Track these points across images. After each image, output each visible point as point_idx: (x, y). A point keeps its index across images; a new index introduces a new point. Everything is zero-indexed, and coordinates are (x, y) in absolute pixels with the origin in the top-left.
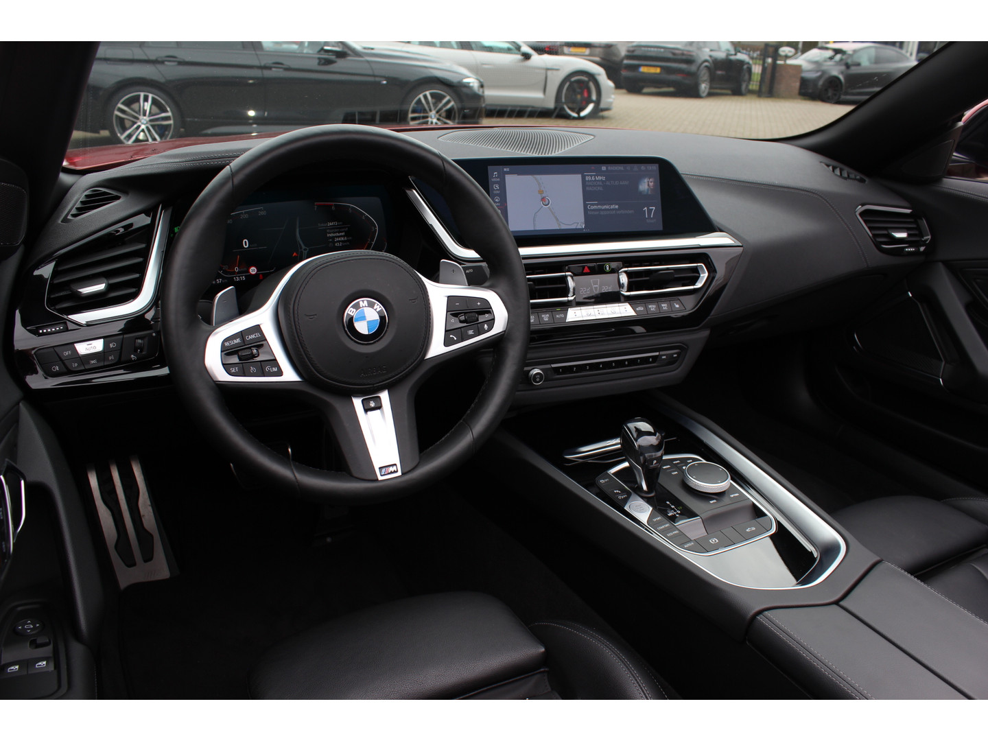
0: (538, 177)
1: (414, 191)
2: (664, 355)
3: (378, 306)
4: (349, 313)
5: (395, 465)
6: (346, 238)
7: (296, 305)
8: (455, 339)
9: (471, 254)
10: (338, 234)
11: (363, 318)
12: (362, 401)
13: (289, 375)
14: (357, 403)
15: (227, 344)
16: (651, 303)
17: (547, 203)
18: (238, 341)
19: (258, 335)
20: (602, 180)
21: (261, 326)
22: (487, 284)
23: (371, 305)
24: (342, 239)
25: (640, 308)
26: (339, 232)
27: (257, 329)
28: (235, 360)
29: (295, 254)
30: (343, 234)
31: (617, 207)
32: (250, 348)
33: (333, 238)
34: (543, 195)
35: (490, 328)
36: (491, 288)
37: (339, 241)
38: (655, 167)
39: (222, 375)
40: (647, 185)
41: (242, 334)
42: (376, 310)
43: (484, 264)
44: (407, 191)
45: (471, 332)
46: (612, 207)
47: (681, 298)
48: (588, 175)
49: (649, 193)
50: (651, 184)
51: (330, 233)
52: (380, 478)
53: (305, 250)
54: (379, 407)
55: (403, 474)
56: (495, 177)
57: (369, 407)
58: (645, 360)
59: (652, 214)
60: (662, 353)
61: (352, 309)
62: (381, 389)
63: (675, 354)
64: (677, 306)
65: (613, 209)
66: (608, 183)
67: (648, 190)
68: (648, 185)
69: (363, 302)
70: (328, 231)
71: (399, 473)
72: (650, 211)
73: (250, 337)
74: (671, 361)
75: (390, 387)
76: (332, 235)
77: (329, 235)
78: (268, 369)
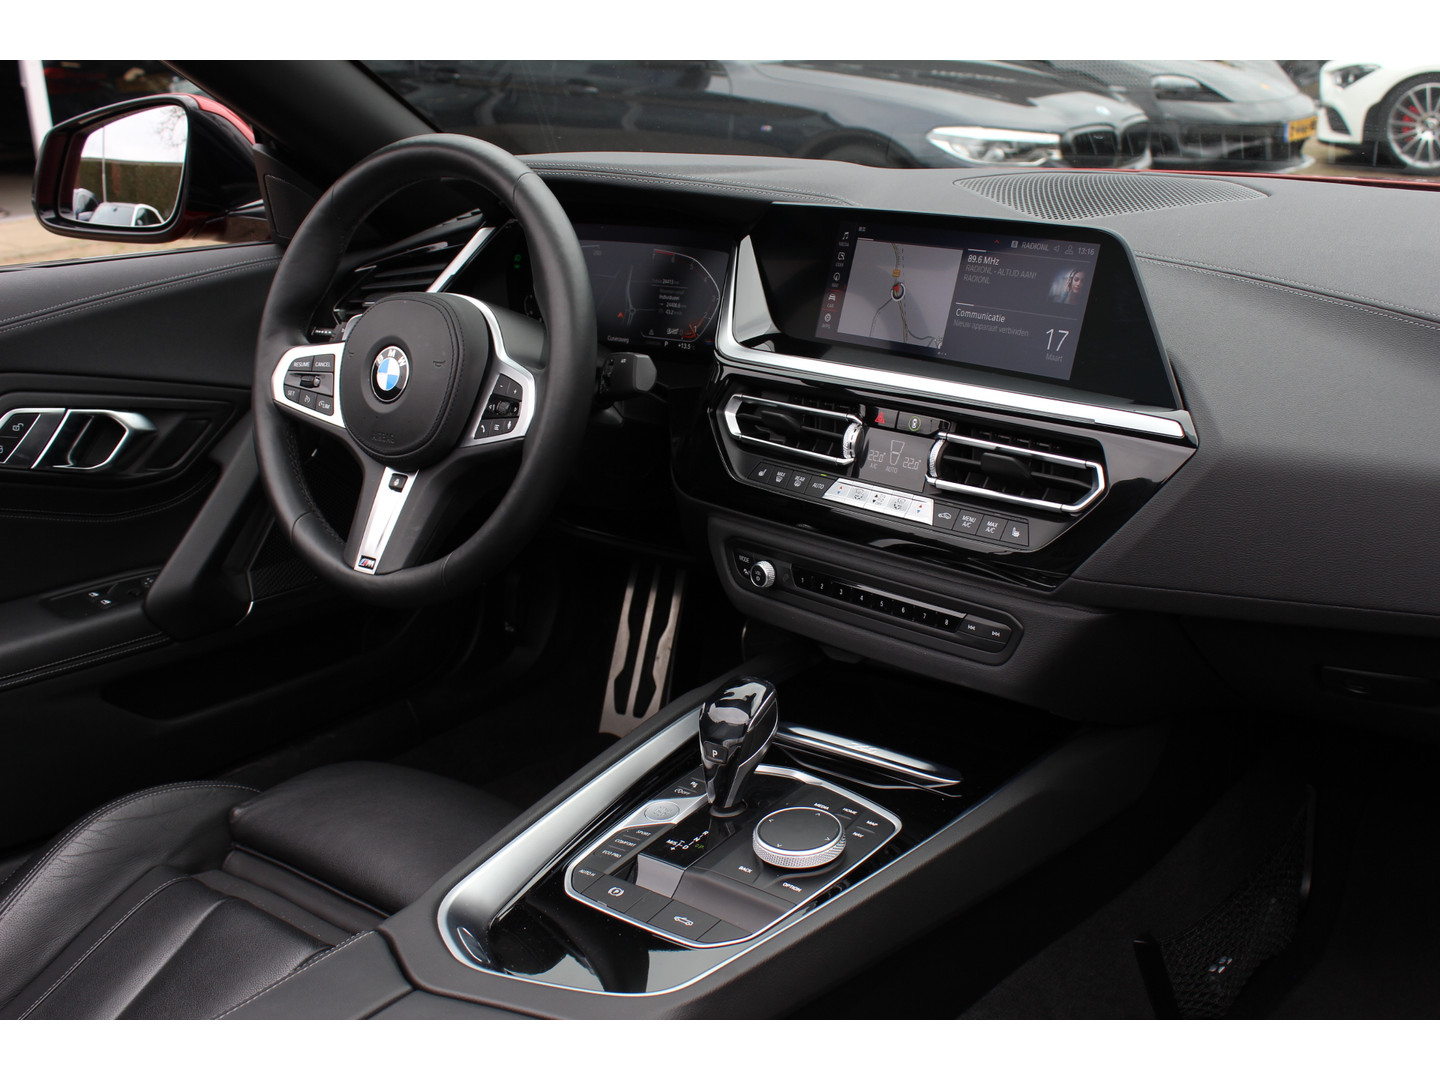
0: (900, 246)
2: (973, 624)
3: (404, 360)
5: (374, 560)
6: (680, 306)
8: (484, 431)
10: (670, 298)
11: (387, 371)
12: (394, 475)
13: (337, 419)
15: (296, 365)
16: (971, 512)
17: (899, 294)
18: (307, 364)
19: (328, 365)
20: (992, 265)
21: (336, 357)
23: (398, 358)
25: (946, 516)
26: (674, 295)
27: (331, 358)
28: (296, 382)
29: (620, 315)
30: (677, 298)
31: (1003, 319)
32: (314, 375)
33: (665, 301)
34: (899, 280)
35: (512, 427)
37: (671, 308)
38: (1092, 251)
39: (280, 396)
40: (1068, 284)
41: (313, 359)
42: (400, 364)
45: (497, 427)
46: (995, 318)
48: (973, 253)
49: (1067, 301)
50: (1076, 284)
51: (663, 294)
52: (357, 567)
53: (632, 311)
54: (400, 489)
55: (376, 574)
56: (845, 240)
57: (393, 485)
58: (936, 619)
59: (1060, 343)
60: (970, 618)
61: (381, 356)
63: (996, 630)
64: (1016, 534)
65: (995, 323)
66: (1001, 272)
67: (1066, 294)
68: (1070, 285)
69: (393, 351)
70: (661, 291)
71: (372, 572)
72: (1057, 337)
73: (319, 365)
74: (983, 642)
76: (665, 297)
77: (661, 297)
78: (321, 403)
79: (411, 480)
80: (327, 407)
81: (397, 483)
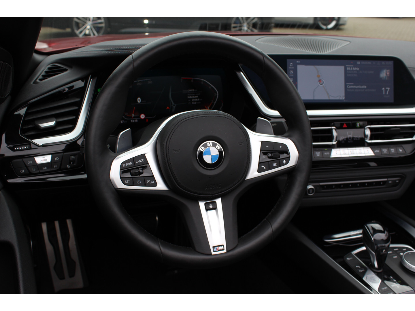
0: (318, 67)
1: (242, 73)
2: (390, 180)
3: (219, 146)
4: (200, 149)
5: (223, 245)
6: (199, 100)
7: (168, 143)
8: (265, 168)
9: (276, 113)
10: (194, 97)
11: (209, 153)
12: (205, 204)
13: (161, 186)
14: (202, 205)
15: (124, 165)
16: (385, 148)
17: (322, 83)
18: (131, 163)
19: (143, 160)
20: (357, 70)
21: (146, 155)
22: (286, 134)
23: (214, 145)
24: (197, 100)
25: (377, 151)
26: (195, 96)
27: (143, 156)
28: (128, 175)
29: (168, 108)
30: (197, 97)
31: (365, 87)
32: (138, 168)
33: (191, 99)
34: (320, 78)
35: (287, 162)
36: (289, 137)
37: (194, 101)
38: (391, 63)
39: (120, 185)
40: (385, 74)
41: (133, 159)
42: (217, 148)
43: (283, 120)
44: (238, 73)
45: (275, 165)
46: (363, 87)
47: (404, 146)
48: (348, 67)
49: (387, 79)
50: (388, 73)
51: (189, 96)
52: (213, 253)
53: (174, 105)
54: (215, 208)
55: (228, 251)
56: (291, 66)
57: (208, 208)
58: (378, 183)
59: (387, 91)
60: (389, 179)
61: (202, 147)
62: (217, 197)
63: (397, 180)
64: (401, 151)
65: (363, 89)
66: (361, 72)
67: (386, 77)
68: (386, 74)
69: (209, 143)
70: (188, 95)
71: (225, 251)
72: (386, 90)
73: (138, 162)
74: (395, 184)
75: (223, 197)
76: (190, 97)
77: (188, 97)
78: (148, 181)
79: (219, 202)
80: (152, 182)
81: (211, 206)
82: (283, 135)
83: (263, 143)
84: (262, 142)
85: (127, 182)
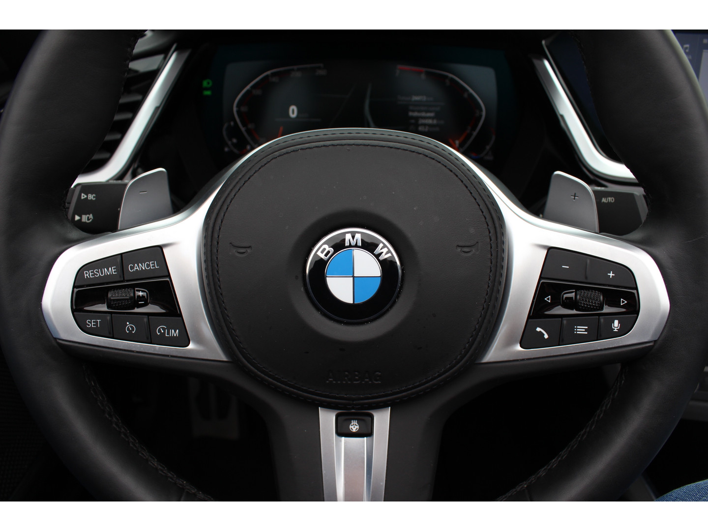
1: (547, 63)
3: (386, 250)
4: (319, 253)
6: (435, 122)
7: (219, 221)
8: (546, 336)
10: (423, 114)
11: (348, 270)
12: (338, 417)
13: (203, 347)
14: (327, 419)
15: (88, 274)
18: (111, 271)
19: (153, 265)
21: (166, 251)
22: (636, 235)
23: (369, 246)
24: (430, 121)
26: (427, 111)
27: (157, 252)
30: (432, 115)
32: (132, 287)
33: (417, 118)
35: (626, 329)
36: (643, 244)
37: (425, 125)
39: (67, 329)
41: (123, 259)
42: (377, 256)
44: (536, 62)
45: (581, 330)
51: (413, 111)
54: (367, 432)
57: (344, 431)
61: (326, 246)
69: (353, 235)
70: (411, 108)
73: (136, 268)
76: (416, 114)
77: (411, 114)
78: (160, 329)
79: (382, 420)
80: (175, 333)
81: (354, 427)
82: (624, 237)
83: (554, 254)
84: (550, 249)
85: (91, 324)
